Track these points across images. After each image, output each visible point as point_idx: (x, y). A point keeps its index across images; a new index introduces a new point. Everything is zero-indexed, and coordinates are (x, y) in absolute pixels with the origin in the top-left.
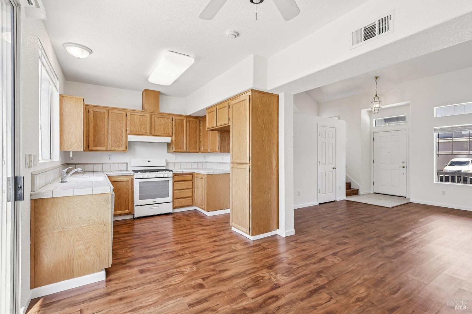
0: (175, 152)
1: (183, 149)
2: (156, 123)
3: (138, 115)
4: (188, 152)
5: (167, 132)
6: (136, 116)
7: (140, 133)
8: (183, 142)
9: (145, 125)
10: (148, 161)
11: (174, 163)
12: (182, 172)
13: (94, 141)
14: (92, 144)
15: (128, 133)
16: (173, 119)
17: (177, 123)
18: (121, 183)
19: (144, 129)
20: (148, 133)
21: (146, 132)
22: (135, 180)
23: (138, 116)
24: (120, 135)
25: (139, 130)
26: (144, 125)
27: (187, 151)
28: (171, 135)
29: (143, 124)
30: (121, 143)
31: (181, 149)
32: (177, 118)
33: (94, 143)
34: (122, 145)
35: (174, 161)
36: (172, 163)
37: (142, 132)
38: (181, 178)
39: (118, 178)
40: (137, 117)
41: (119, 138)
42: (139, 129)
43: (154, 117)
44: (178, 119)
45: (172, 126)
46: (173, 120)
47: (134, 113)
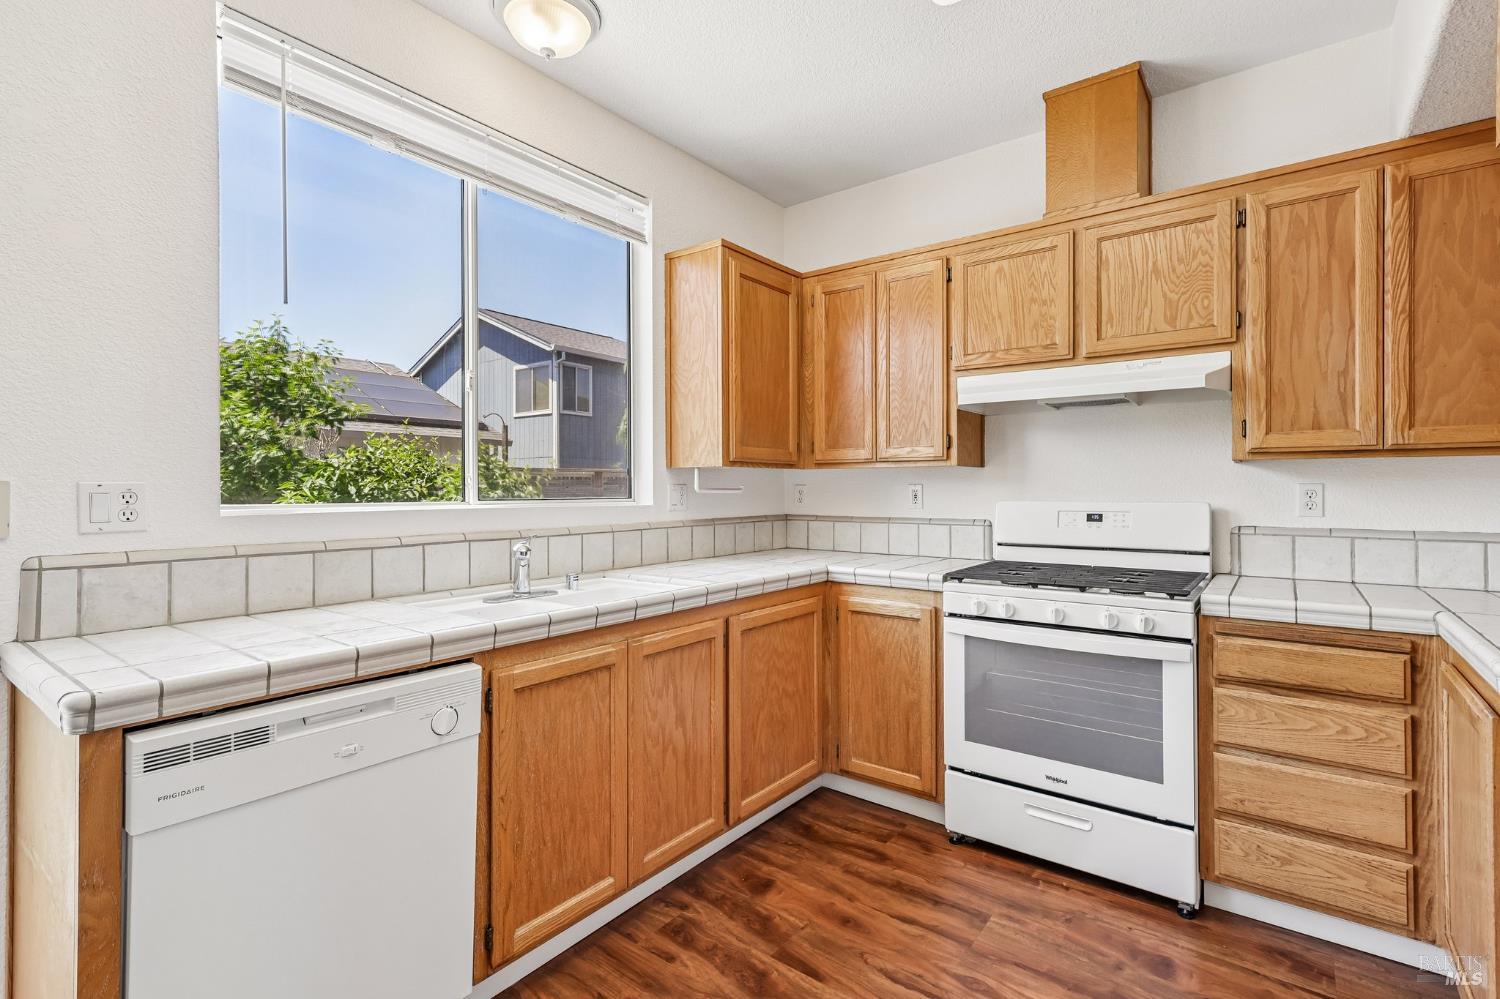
0: (1260, 454)
1: (1347, 425)
2: (1110, 275)
3: (1003, 258)
4: (1399, 451)
5: (1190, 318)
6: (993, 267)
7: (1015, 357)
8: (1345, 373)
9: (1044, 303)
10: (1090, 518)
11: (1293, 535)
12: (1290, 618)
13: (829, 420)
14: (824, 436)
15: (954, 364)
16: (1241, 214)
17: (1282, 233)
18: (888, 622)
19: (1036, 326)
20: (1063, 350)
21: (1046, 347)
22: (948, 624)
23: (1005, 263)
24: (920, 380)
25: (1009, 343)
26: (1035, 307)
27: (1389, 442)
28: (1224, 331)
29: (1033, 300)
30: (924, 423)
31: (1317, 426)
32: (1280, 193)
33: (827, 432)
34: (927, 431)
35: (1294, 516)
36: (1276, 533)
37: (1026, 349)
38: (1274, 660)
39: (878, 597)
40: (1000, 270)
41: (918, 397)
42: (1009, 337)
43: (1100, 240)
44: (1292, 203)
45: (1238, 264)
46: (1241, 224)
47: (983, 250)
